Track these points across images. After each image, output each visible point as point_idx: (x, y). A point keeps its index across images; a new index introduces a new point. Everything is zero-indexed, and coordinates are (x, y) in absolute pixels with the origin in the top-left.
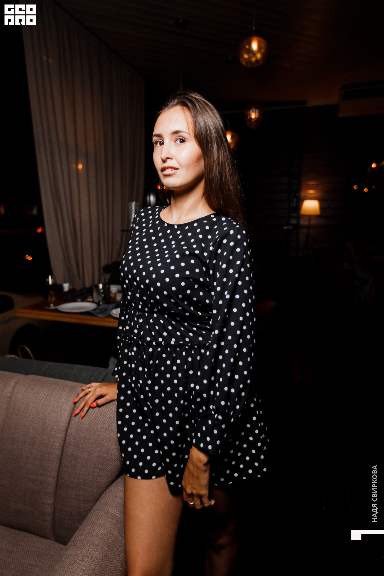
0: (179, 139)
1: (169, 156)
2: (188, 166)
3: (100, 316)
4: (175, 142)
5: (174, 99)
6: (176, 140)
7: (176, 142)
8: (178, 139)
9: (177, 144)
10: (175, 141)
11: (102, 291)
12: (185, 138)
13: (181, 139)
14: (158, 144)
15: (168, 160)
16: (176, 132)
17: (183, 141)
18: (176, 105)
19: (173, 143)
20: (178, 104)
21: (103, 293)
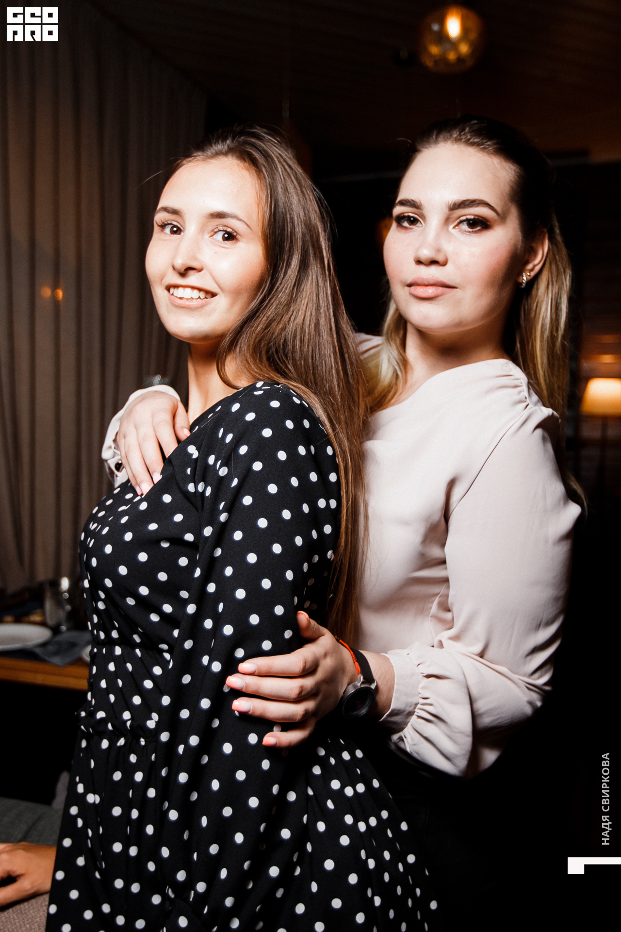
0: (223, 231)
1: (194, 264)
2: (236, 293)
3: (56, 660)
4: (212, 236)
5: (224, 139)
6: (216, 233)
7: (214, 237)
8: (221, 231)
9: (217, 241)
10: (212, 233)
11: (67, 595)
12: (238, 232)
13: (227, 232)
14: (168, 230)
15: (191, 272)
16: (220, 215)
17: (230, 237)
18: (226, 154)
19: (207, 236)
20: (230, 151)
21: (70, 601)
